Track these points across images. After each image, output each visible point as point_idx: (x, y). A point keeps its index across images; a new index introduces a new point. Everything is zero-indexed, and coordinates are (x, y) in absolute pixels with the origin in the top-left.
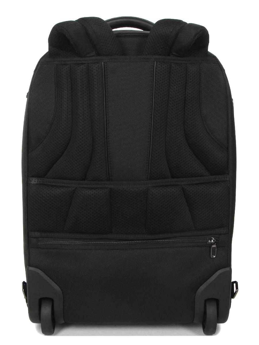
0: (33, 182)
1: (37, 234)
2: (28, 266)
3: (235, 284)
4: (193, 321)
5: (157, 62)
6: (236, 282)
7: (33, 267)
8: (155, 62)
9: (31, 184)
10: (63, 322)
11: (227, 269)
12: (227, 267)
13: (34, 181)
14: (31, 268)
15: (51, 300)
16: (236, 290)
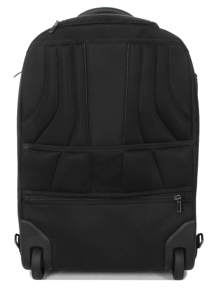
0: (25, 148)
1: (29, 192)
2: (21, 220)
3: (200, 236)
4: (164, 268)
5: (130, 43)
6: (201, 234)
7: (26, 220)
8: (129, 43)
9: (24, 149)
10: (51, 269)
11: (192, 222)
12: (192, 220)
13: (26, 146)
14: (24, 221)
15: (41, 249)
16: (202, 241)
